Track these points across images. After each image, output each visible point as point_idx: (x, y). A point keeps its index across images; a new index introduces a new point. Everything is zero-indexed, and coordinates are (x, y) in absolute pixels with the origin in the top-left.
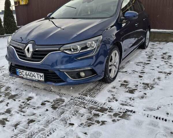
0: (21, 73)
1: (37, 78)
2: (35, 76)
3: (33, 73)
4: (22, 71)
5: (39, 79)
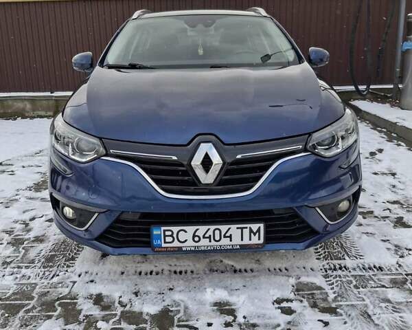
0: (172, 236)
1: (237, 241)
2: (230, 237)
3: (224, 228)
4: (175, 229)
5: (246, 241)
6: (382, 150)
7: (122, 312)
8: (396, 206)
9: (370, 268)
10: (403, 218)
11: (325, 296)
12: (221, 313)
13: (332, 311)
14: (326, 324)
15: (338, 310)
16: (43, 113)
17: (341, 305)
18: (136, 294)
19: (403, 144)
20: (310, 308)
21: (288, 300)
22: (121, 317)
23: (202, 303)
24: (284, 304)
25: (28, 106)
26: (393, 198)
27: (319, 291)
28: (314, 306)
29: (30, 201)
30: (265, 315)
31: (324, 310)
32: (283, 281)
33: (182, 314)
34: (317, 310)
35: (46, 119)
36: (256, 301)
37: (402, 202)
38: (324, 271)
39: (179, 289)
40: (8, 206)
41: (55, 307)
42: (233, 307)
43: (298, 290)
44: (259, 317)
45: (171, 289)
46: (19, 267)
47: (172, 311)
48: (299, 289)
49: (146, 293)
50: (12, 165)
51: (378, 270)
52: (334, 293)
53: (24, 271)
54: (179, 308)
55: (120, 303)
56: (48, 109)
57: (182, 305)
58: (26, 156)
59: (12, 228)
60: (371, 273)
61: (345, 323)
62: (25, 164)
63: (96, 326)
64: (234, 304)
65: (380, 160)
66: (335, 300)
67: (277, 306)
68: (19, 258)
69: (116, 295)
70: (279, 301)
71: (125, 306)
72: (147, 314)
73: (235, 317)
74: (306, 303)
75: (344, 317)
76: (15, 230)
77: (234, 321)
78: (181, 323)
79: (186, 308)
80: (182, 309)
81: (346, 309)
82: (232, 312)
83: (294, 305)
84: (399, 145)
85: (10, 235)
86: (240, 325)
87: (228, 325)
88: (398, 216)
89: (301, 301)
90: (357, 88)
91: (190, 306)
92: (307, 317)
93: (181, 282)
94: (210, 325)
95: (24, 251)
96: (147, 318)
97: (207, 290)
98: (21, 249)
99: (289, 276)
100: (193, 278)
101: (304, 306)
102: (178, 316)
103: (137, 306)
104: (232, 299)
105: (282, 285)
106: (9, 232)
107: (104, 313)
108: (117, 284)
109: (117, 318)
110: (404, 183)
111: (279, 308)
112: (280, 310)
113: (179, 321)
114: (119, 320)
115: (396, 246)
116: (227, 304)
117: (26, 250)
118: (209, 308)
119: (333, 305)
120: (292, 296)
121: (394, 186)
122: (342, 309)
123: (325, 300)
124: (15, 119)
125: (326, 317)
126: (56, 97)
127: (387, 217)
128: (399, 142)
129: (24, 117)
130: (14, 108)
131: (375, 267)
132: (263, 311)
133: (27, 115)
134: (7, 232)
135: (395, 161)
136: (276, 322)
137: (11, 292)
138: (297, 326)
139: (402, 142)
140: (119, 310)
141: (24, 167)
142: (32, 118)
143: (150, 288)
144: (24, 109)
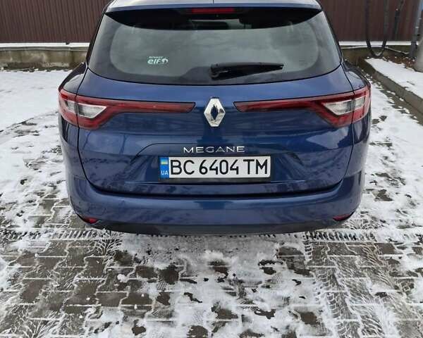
6: (386, 117)
7: (137, 267)
8: (383, 179)
9: (346, 237)
10: (386, 191)
11: (302, 260)
12: (216, 271)
13: (305, 273)
14: (299, 283)
15: (310, 272)
16: (59, 64)
17: (314, 268)
18: (149, 252)
19: (407, 111)
20: (287, 270)
21: (271, 262)
22: (136, 271)
23: (201, 262)
24: (268, 266)
25: (45, 57)
26: (383, 170)
27: (298, 256)
28: (291, 268)
29: (56, 163)
30: (250, 274)
31: (299, 272)
32: (269, 246)
33: (185, 270)
34: (293, 271)
35: (62, 71)
36: (245, 262)
37: (389, 175)
38: (305, 238)
39: (183, 250)
40: (36, 168)
41: (83, 261)
42: (226, 266)
43: (280, 254)
44: (246, 275)
45: (177, 249)
46: (51, 226)
47: (177, 268)
48: (282, 253)
49: (157, 252)
50: (35, 124)
51: (352, 239)
52: (310, 258)
53: (56, 229)
54: (182, 265)
55: (136, 259)
56: (64, 61)
57: (185, 263)
58: (47, 115)
59: (42, 190)
60: (345, 241)
61: (314, 283)
62: (48, 124)
63: (117, 278)
64: (227, 264)
65: (380, 129)
66: (310, 263)
67: (261, 266)
68: (51, 218)
69: (133, 253)
70: (263, 263)
71: (140, 262)
72: (158, 269)
73: (227, 274)
74: (285, 265)
75: (315, 277)
76: (45, 192)
77: (225, 277)
78: (184, 278)
79: (188, 265)
80: (185, 266)
81: (317, 271)
82: (225, 271)
83: (276, 267)
84: (403, 112)
85: (41, 197)
86: (230, 281)
87: (220, 280)
88: (382, 189)
89: (282, 263)
90: (369, 44)
91: (192, 264)
92: (285, 277)
93: (186, 243)
94: (206, 280)
95: (54, 212)
96: (157, 272)
97: (206, 251)
98: (52, 210)
99: (275, 242)
100: (195, 241)
101: (284, 268)
102: (182, 272)
103: (149, 264)
104: (226, 260)
105: (269, 249)
106: (41, 194)
107: (122, 267)
108: (133, 244)
109: (133, 272)
110: (396, 154)
111: (263, 268)
112: (263, 270)
113: (182, 276)
114: (135, 274)
115: (373, 218)
116: (222, 263)
117: (57, 211)
118: (206, 266)
119: (307, 268)
120: (275, 259)
121: (386, 158)
122: (314, 272)
123: (301, 263)
124: (33, 71)
125: (300, 277)
126: (71, 48)
127: (372, 190)
128: (405, 109)
129: (41, 69)
130: (31, 59)
131: (350, 236)
132: (250, 271)
133: (44, 66)
134: (38, 194)
135: (395, 130)
136: (258, 279)
137: (47, 248)
138: (275, 283)
139: (407, 108)
140: (135, 266)
141: (46, 127)
142: (49, 69)
143: (160, 248)
144: (40, 60)
